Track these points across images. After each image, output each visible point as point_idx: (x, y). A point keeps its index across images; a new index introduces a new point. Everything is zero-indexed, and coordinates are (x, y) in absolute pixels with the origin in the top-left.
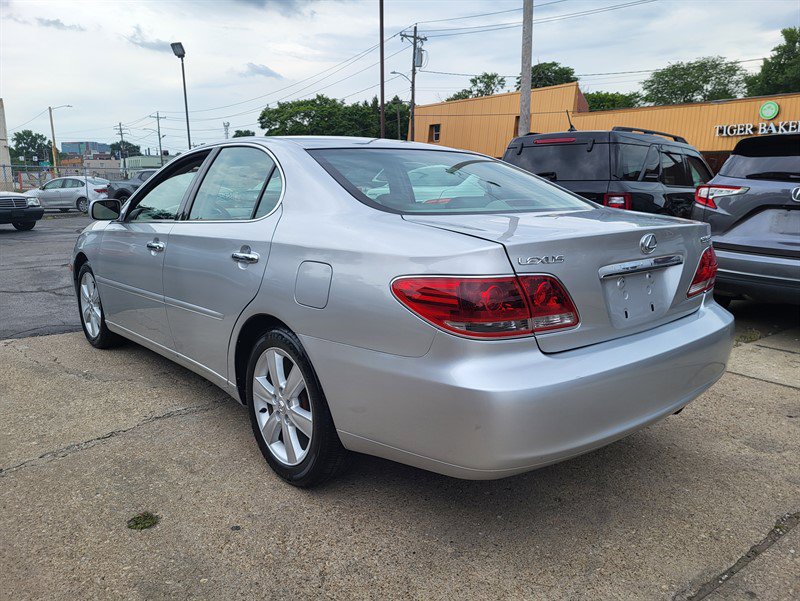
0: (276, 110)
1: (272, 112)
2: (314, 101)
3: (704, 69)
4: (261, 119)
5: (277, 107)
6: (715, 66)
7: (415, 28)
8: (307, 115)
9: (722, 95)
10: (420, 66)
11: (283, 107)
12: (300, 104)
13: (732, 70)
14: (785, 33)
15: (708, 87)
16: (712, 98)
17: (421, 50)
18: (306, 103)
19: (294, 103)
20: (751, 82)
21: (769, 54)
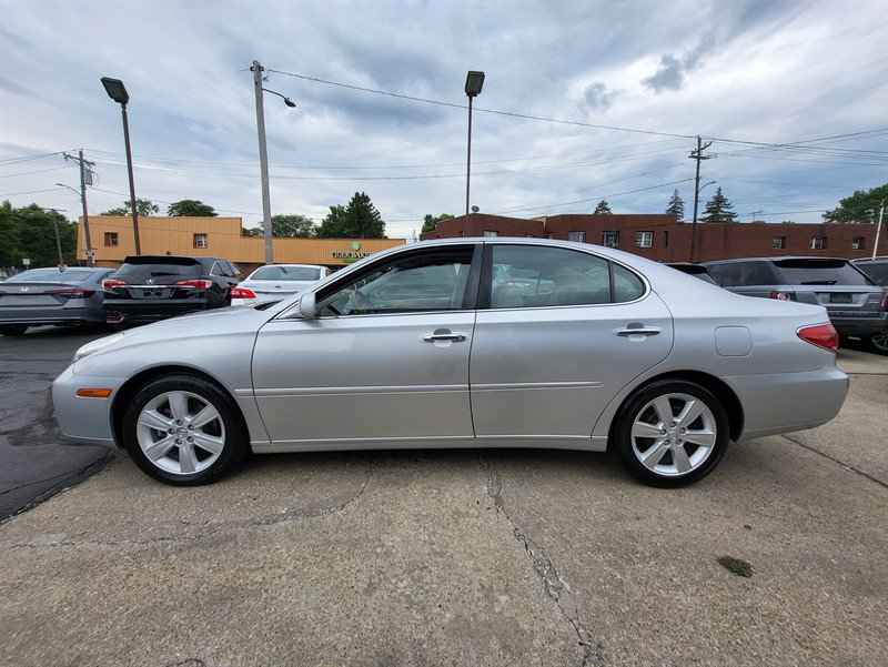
3: (296, 221)
6: (300, 219)
7: (81, 153)
9: (305, 236)
10: (91, 184)
13: (309, 223)
14: (332, 208)
15: (298, 230)
16: (297, 236)
17: (89, 171)
20: (317, 230)
21: (325, 218)
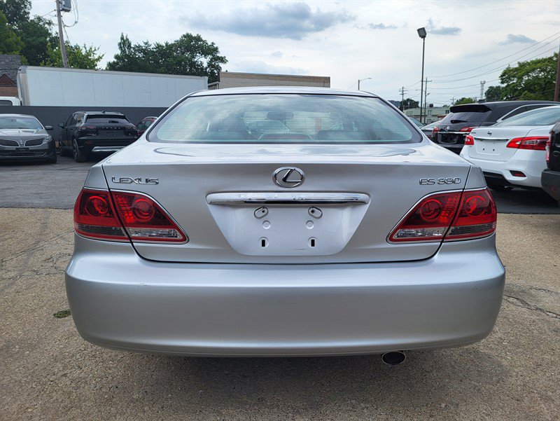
0: (516, 68)
1: (511, 70)
2: (551, 58)
4: (502, 76)
5: (517, 66)
8: (542, 70)
11: (522, 65)
12: (538, 62)
18: (544, 61)
19: (532, 62)
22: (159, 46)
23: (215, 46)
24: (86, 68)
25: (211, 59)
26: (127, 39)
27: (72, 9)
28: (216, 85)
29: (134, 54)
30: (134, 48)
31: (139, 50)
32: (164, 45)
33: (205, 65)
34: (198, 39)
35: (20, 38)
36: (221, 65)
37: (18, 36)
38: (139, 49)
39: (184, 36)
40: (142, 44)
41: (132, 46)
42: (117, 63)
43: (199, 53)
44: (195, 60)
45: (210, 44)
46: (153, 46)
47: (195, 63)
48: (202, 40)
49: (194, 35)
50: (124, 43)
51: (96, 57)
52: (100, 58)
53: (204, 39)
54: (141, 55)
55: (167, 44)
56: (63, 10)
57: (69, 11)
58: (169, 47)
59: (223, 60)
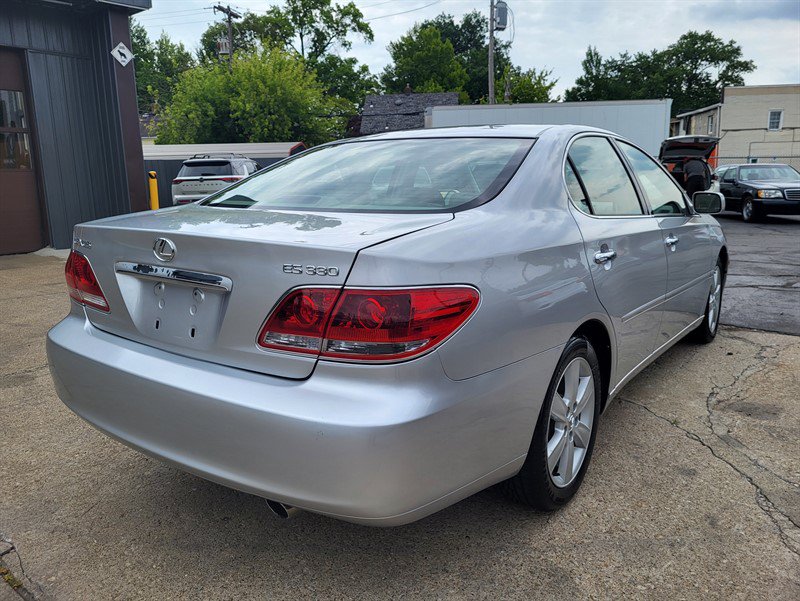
22: (641, 58)
23: (735, 46)
24: (532, 101)
25: (728, 68)
26: (596, 54)
27: (508, 25)
28: (716, 108)
29: (606, 73)
30: (604, 65)
31: (611, 67)
32: (650, 54)
33: (714, 77)
34: (708, 37)
35: (465, 70)
36: (744, 75)
37: (464, 67)
38: (612, 65)
39: (685, 37)
40: (618, 58)
41: (603, 62)
42: (579, 90)
43: (707, 60)
44: (698, 72)
45: (726, 43)
46: (633, 59)
47: (696, 75)
48: (713, 40)
49: (701, 32)
50: (592, 60)
51: (547, 84)
52: (552, 85)
53: (716, 37)
54: (614, 74)
55: (654, 53)
56: (497, 29)
57: (503, 29)
58: (659, 58)
59: (747, 66)
